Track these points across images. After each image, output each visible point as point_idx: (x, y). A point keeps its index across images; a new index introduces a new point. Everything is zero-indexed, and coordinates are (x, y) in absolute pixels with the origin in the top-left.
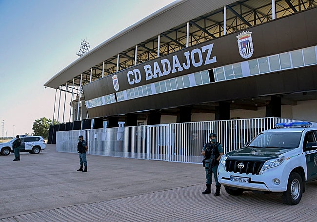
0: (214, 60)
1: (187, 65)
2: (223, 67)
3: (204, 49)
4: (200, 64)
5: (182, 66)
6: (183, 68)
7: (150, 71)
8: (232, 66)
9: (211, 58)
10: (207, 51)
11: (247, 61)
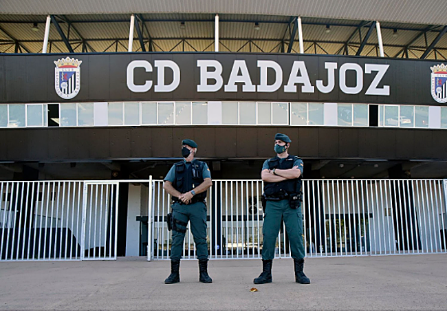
0: (386, 91)
1: (325, 84)
2: (399, 106)
3: (369, 68)
4: (355, 91)
5: (313, 84)
6: (316, 88)
7: (217, 75)
8: (415, 109)
9: (380, 86)
10: (375, 73)
11: (439, 107)
